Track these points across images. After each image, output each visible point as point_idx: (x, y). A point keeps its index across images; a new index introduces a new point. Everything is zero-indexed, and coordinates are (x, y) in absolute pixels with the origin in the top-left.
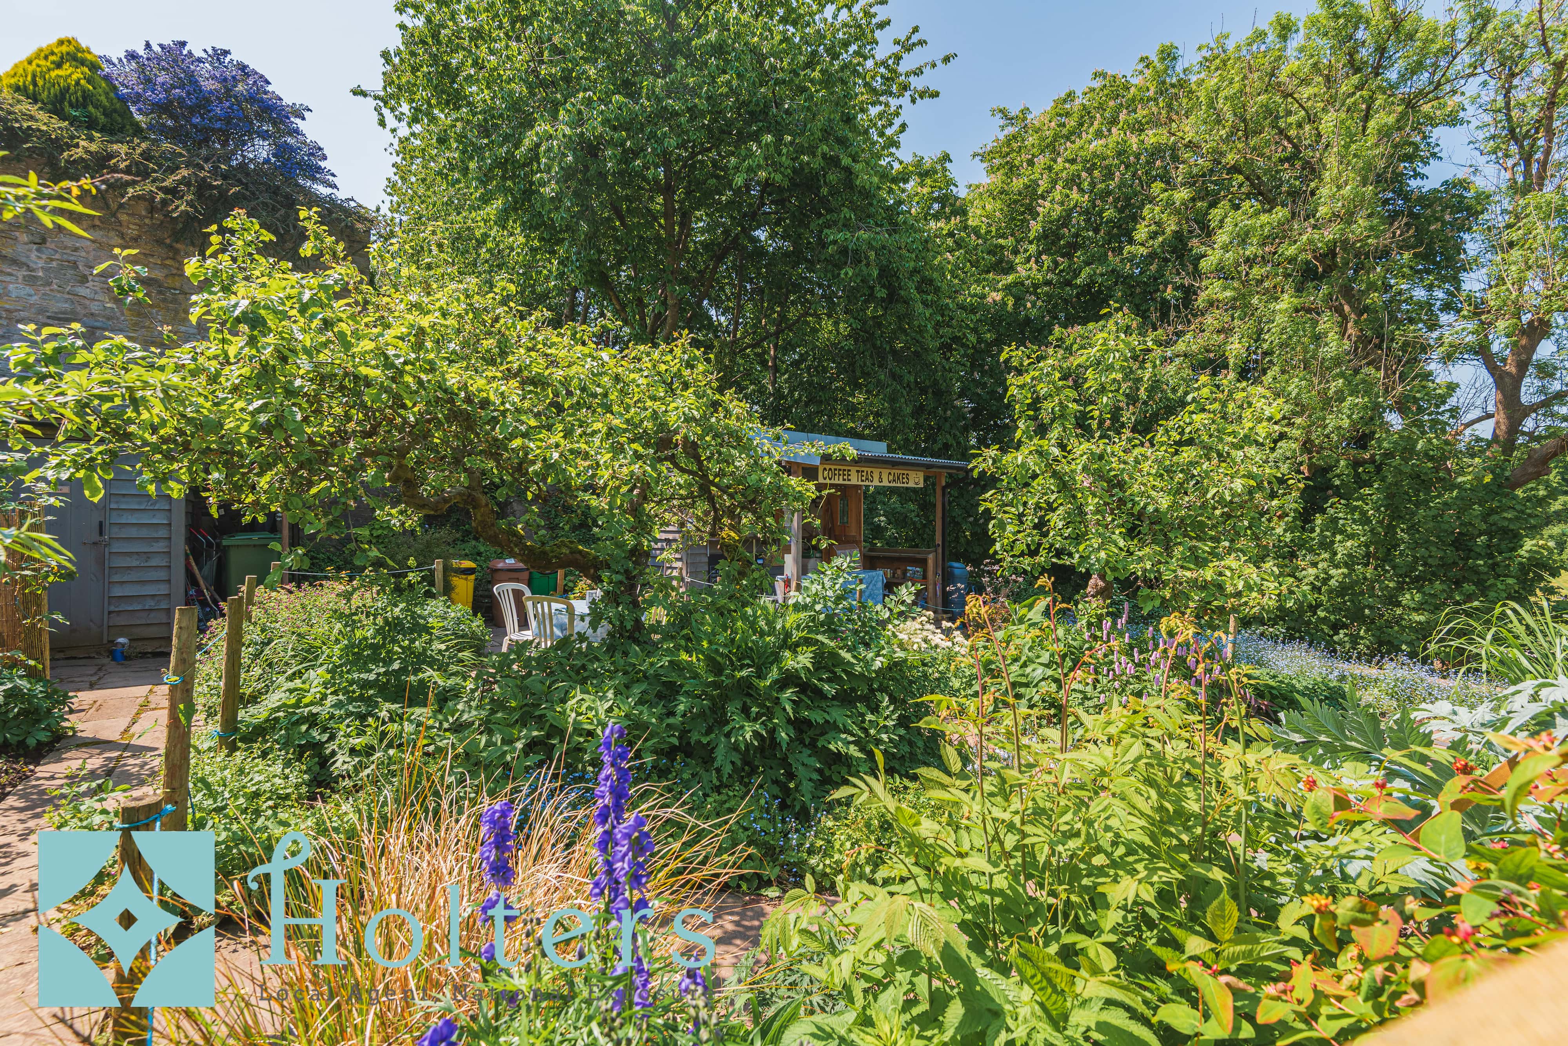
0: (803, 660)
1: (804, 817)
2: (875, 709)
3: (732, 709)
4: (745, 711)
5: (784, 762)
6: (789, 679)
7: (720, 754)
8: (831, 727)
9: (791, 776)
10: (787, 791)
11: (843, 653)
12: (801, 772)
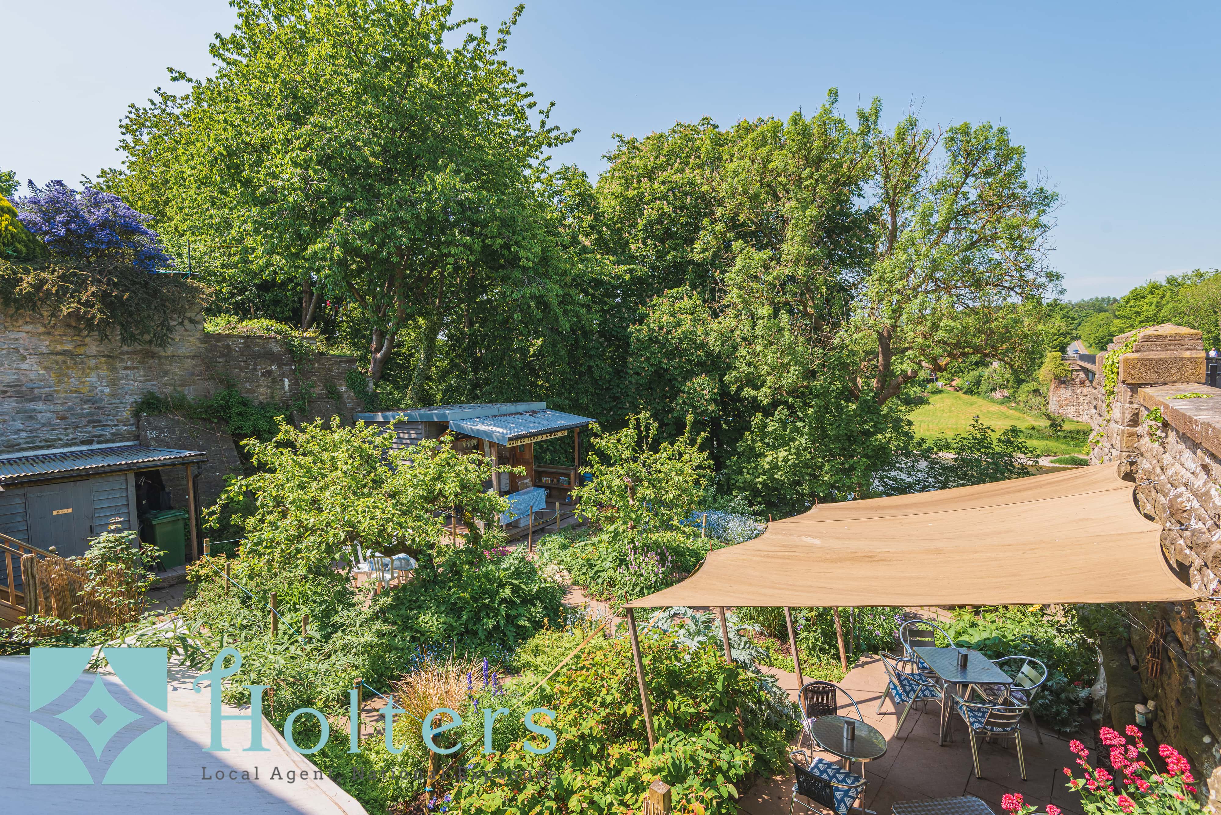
0: (507, 592)
1: (510, 650)
2: (534, 605)
3: (483, 614)
4: (488, 615)
5: (503, 631)
6: (504, 600)
7: (480, 632)
8: (519, 616)
9: (505, 635)
10: (504, 641)
11: (523, 586)
12: (509, 634)
